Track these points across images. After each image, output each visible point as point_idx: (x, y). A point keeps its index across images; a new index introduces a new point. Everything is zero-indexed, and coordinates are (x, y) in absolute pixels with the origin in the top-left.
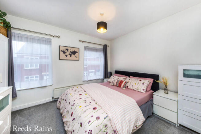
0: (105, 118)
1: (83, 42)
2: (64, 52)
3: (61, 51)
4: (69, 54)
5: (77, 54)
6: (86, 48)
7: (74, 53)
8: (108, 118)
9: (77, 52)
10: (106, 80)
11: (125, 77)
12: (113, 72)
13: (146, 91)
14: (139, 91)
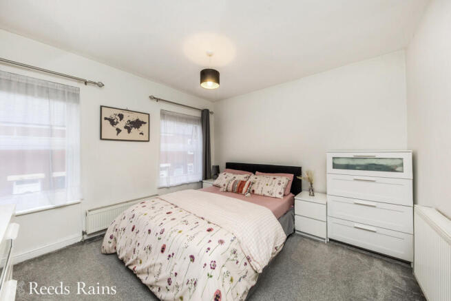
0: (232, 241)
1: (158, 100)
2: (113, 122)
3: (106, 119)
4: (126, 127)
5: (143, 128)
6: (164, 115)
7: (137, 124)
8: (236, 241)
9: (145, 123)
10: (208, 184)
11: (246, 174)
12: (222, 166)
13: (284, 195)
14: (274, 196)
